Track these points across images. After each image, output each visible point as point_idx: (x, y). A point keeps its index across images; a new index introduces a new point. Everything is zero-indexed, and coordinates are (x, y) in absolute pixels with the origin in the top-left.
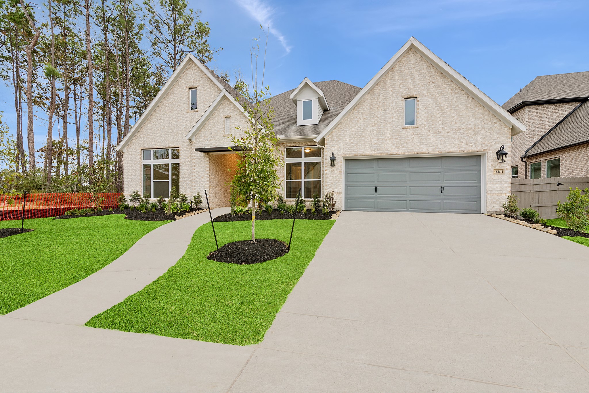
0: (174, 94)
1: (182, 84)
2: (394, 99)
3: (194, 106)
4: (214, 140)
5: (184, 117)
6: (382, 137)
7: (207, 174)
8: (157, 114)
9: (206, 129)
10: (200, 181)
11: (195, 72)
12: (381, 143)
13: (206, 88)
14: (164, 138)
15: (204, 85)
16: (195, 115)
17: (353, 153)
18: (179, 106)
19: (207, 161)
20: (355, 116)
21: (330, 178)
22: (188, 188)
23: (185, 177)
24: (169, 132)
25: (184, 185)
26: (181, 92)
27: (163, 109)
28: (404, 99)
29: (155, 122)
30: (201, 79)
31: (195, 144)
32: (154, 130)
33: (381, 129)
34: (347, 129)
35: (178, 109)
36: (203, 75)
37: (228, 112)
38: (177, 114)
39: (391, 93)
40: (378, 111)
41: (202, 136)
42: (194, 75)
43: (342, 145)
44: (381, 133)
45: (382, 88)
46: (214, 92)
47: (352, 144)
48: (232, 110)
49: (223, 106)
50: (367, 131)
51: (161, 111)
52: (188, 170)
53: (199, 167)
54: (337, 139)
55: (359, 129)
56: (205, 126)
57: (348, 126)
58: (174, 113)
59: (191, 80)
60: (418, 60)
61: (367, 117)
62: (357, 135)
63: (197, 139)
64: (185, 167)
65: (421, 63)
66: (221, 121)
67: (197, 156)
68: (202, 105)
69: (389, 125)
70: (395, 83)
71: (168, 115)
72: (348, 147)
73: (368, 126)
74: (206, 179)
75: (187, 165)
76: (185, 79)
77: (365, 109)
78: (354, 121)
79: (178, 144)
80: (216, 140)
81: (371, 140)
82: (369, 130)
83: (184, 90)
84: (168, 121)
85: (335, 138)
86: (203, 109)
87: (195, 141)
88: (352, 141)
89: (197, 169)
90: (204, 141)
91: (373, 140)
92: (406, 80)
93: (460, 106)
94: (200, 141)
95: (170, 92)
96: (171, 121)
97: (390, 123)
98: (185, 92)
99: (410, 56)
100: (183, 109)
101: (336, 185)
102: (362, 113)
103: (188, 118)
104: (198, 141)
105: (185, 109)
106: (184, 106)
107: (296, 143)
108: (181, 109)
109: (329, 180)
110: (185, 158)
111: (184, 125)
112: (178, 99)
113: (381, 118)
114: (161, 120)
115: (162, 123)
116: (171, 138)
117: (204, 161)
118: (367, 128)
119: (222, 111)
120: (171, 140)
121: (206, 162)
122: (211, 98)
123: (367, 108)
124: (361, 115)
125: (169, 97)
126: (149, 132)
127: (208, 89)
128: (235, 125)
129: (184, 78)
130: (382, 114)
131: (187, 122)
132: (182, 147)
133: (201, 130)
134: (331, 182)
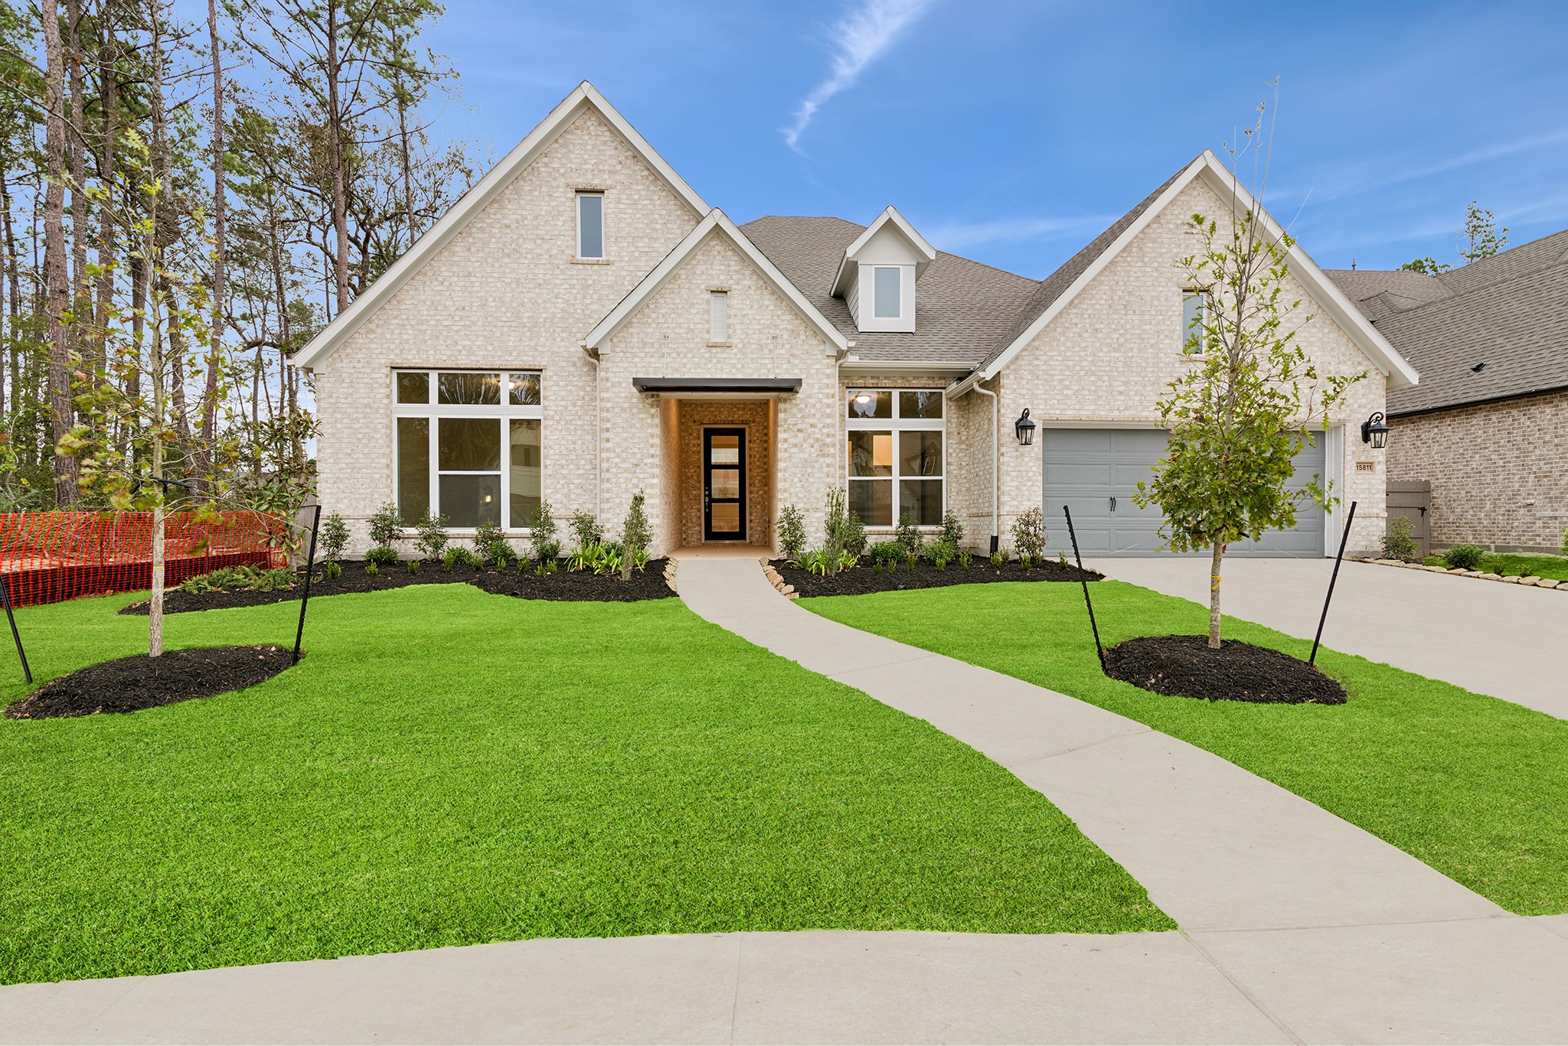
0: (522, 202)
1: (550, 174)
2: (1161, 289)
3: (592, 244)
4: (674, 355)
5: (561, 277)
6: (1136, 379)
7: (652, 456)
8: (455, 259)
9: (650, 321)
10: (629, 475)
11: (598, 143)
12: (1132, 393)
13: (636, 197)
14: (484, 336)
15: (629, 188)
16: (600, 276)
17: (1070, 412)
18: (539, 242)
19: (653, 416)
20: (1073, 321)
21: (1014, 474)
22: (573, 496)
23: (564, 462)
24: (505, 319)
25: (559, 486)
26: (547, 198)
27: (479, 245)
28: (1184, 291)
29: (446, 283)
30: (619, 167)
31: (609, 365)
32: (446, 308)
33: (1134, 360)
34: (1055, 353)
35: (538, 251)
36: (627, 158)
37: (722, 277)
38: (532, 266)
39: (1155, 274)
40: (1126, 315)
41: (635, 340)
42: (596, 152)
43: (1042, 392)
44: (1134, 369)
45: (1135, 259)
46: (664, 212)
47: (1066, 392)
48: (736, 271)
49: (705, 258)
50: (1103, 361)
51: (473, 249)
52: (574, 443)
53: (625, 435)
54: (1030, 377)
55: (1083, 354)
56: (646, 311)
57: (1058, 345)
58: (523, 261)
59: (584, 166)
60: (1212, 204)
61: (1102, 326)
62: (1077, 368)
63: (618, 350)
64: (564, 432)
65: (1218, 213)
66: (700, 301)
67: (618, 400)
68: (622, 248)
69: (1150, 351)
70: (1164, 250)
71: (501, 267)
72: (1058, 397)
73: (1104, 350)
74: (650, 471)
75: (572, 427)
76: (564, 161)
77: (1098, 307)
78: (1071, 335)
79: (539, 359)
80: (682, 355)
81: (1111, 385)
82: (1105, 359)
83: (557, 194)
84: (499, 285)
85: (1026, 373)
86: (626, 259)
87: (612, 354)
88: (1067, 383)
89: (618, 440)
90: (643, 355)
91: (1115, 384)
92: (1187, 247)
93: (1295, 320)
94: (628, 355)
95: (507, 192)
96: (510, 284)
97: (1152, 346)
98: (563, 199)
99: (1195, 193)
100: (554, 252)
101: (1027, 493)
102: (1089, 315)
103: (575, 282)
104: (621, 355)
105: (563, 252)
106: (559, 243)
107: (878, 378)
108: (548, 251)
109: (1009, 479)
110: (563, 403)
111: (560, 301)
112: (536, 218)
113: (1132, 331)
114: (474, 279)
115: (474, 289)
116: (512, 339)
117: (641, 416)
118: (1101, 354)
119: (702, 273)
120: (511, 344)
121: (649, 421)
122: (656, 230)
123: (1101, 305)
124: (1087, 321)
125: (502, 208)
126: (426, 313)
127: (645, 202)
128: (744, 316)
129: (559, 156)
130: (1136, 322)
131: (570, 293)
132: (552, 368)
133: (631, 323)
134: (1014, 484)
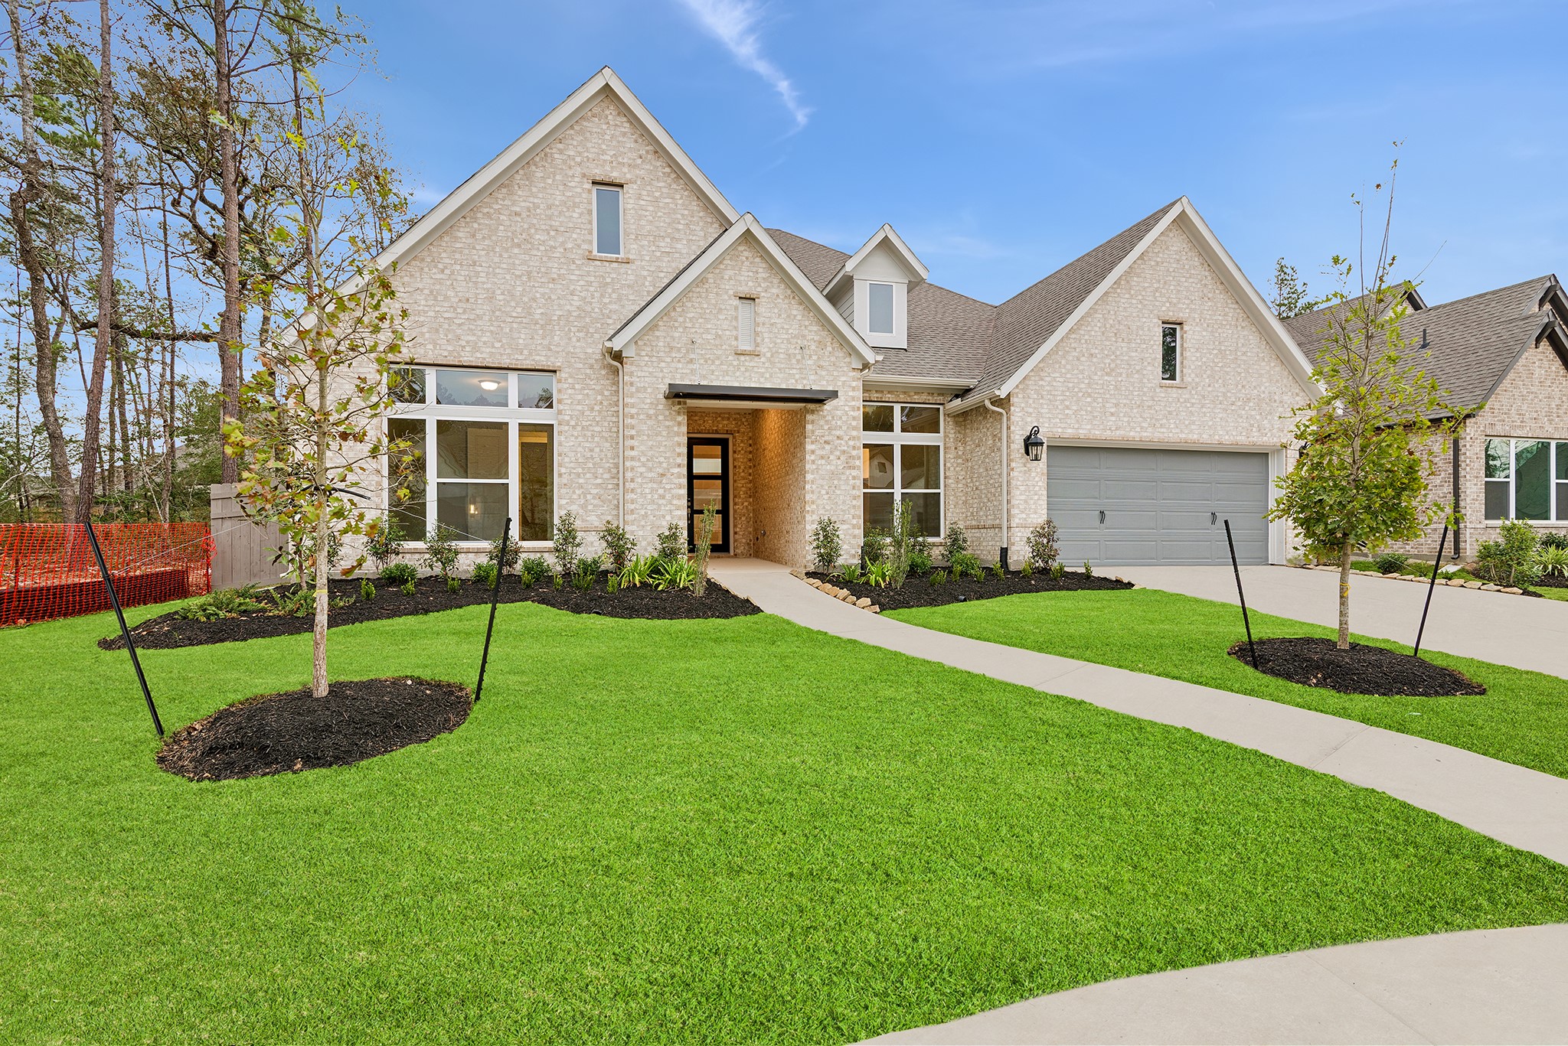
0: (534, 190)
1: (564, 162)
2: (1144, 320)
3: (609, 241)
4: (702, 361)
5: (577, 272)
6: (1125, 401)
7: (679, 466)
8: (458, 245)
9: (676, 324)
10: (655, 486)
11: (617, 133)
12: (1122, 415)
13: (657, 194)
14: (492, 332)
15: (650, 184)
16: (619, 274)
17: (1070, 431)
18: (552, 233)
19: (679, 424)
20: (1073, 345)
21: (1022, 488)
22: (590, 507)
23: (580, 470)
24: (514, 314)
25: (575, 496)
26: (561, 188)
27: (485, 232)
28: (1163, 323)
29: (447, 272)
30: (639, 161)
31: (633, 368)
32: (446, 298)
33: (1123, 383)
34: (1058, 375)
35: (552, 243)
36: (647, 152)
37: (750, 284)
38: (545, 259)
39: (1140, 306)
40: (1116, 342)
41: (661, 344)
42: (614, 143)
43: (1047, 411)
44: (1123, 393)
45: (1124, 291)
46: (686, 212)
47: (1067, 411)
48: (764, 279)
49: (733, 263)
50: (1097, 384)
51: (479, 236)
52: (591, 450)
53: (650, 443)
54: (1035, 396)
55: (1081, 376)
56: (673, 314)
57: (1060, 367)
58: (535, 252)
59: (601, 157)
60: (1185, 246)
61: (1097, 351)
62: (1076, 390)
63: (643, 353)
64: (580, 439)
65: (1190, 254)
66: (728, 307)
67: (643, 406)
68: (642, 246)
69: (1136, 376)
70: (1146, 285)
71: (510, 257)
72: (1060, 416)
73: (1099, 373)
74: (677, 481)
75: (589, 434)
76: (579, 149)
77: (1093, 333)
78: (1071, 358)
79: (552, 359)
80: (710, 362)
81: (1104, 406)
82: (1100, 382)
83: (572, 184)
84: (508, 277)
85: (1032, 392)
86: (647, 258)
87: (636, 358)
88: (1067, 403)
89: (643, 448)
90: (669, 360)
91: (1107, 405)
92: (1165, 283)
93: (1249, 354)
94: (654, 359)
95: (518, 177)
96: (520, 277)
97: (1138, 371)
98: (579, 190)
99: (1171, 235)
100: (570, 245)
101: (1033, 507)
102: (1086, 340)
103: (593, 279)
104: (647, 358)
105: (579, 246)
106: (574, 236)
108: (563, 243)
109: (1018, 493)
110: (579, 407)
111: (576, 298)
112: (549, 207)
113: (1122, 358)
114: (480, 269)
115: (480, 280)
116: (523, 336)
117: (667, 423)
118: (1096, 377)
119: (730, 279)
120: (521, 341)
121: (676, 429)
122: (678, 230)
123: (1096, 332)
124: (1084, 346)
125: (511, 193)
126: (423, 302)
127: (667, 200)
128: (772, 325)
129: (575, 143)
130: (1125, 349)
131: (588, 290)
132: (567, 370)
133: (656, 326)
134: (1023, 497)
